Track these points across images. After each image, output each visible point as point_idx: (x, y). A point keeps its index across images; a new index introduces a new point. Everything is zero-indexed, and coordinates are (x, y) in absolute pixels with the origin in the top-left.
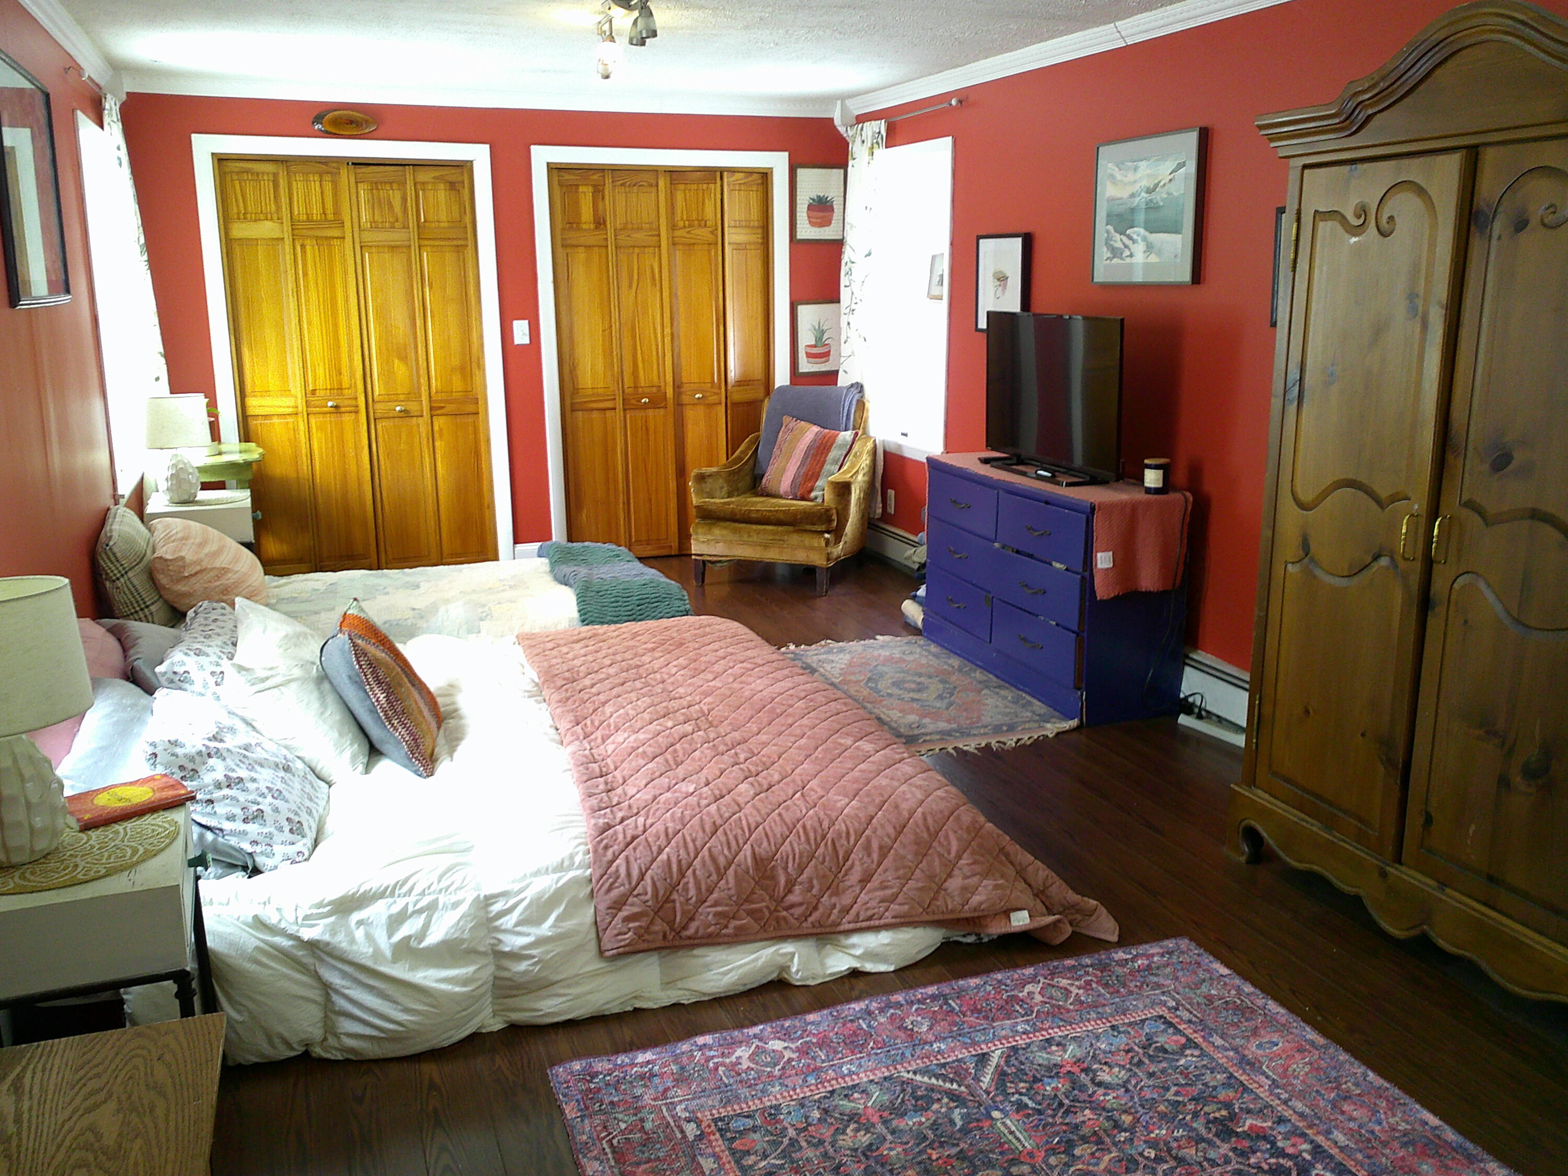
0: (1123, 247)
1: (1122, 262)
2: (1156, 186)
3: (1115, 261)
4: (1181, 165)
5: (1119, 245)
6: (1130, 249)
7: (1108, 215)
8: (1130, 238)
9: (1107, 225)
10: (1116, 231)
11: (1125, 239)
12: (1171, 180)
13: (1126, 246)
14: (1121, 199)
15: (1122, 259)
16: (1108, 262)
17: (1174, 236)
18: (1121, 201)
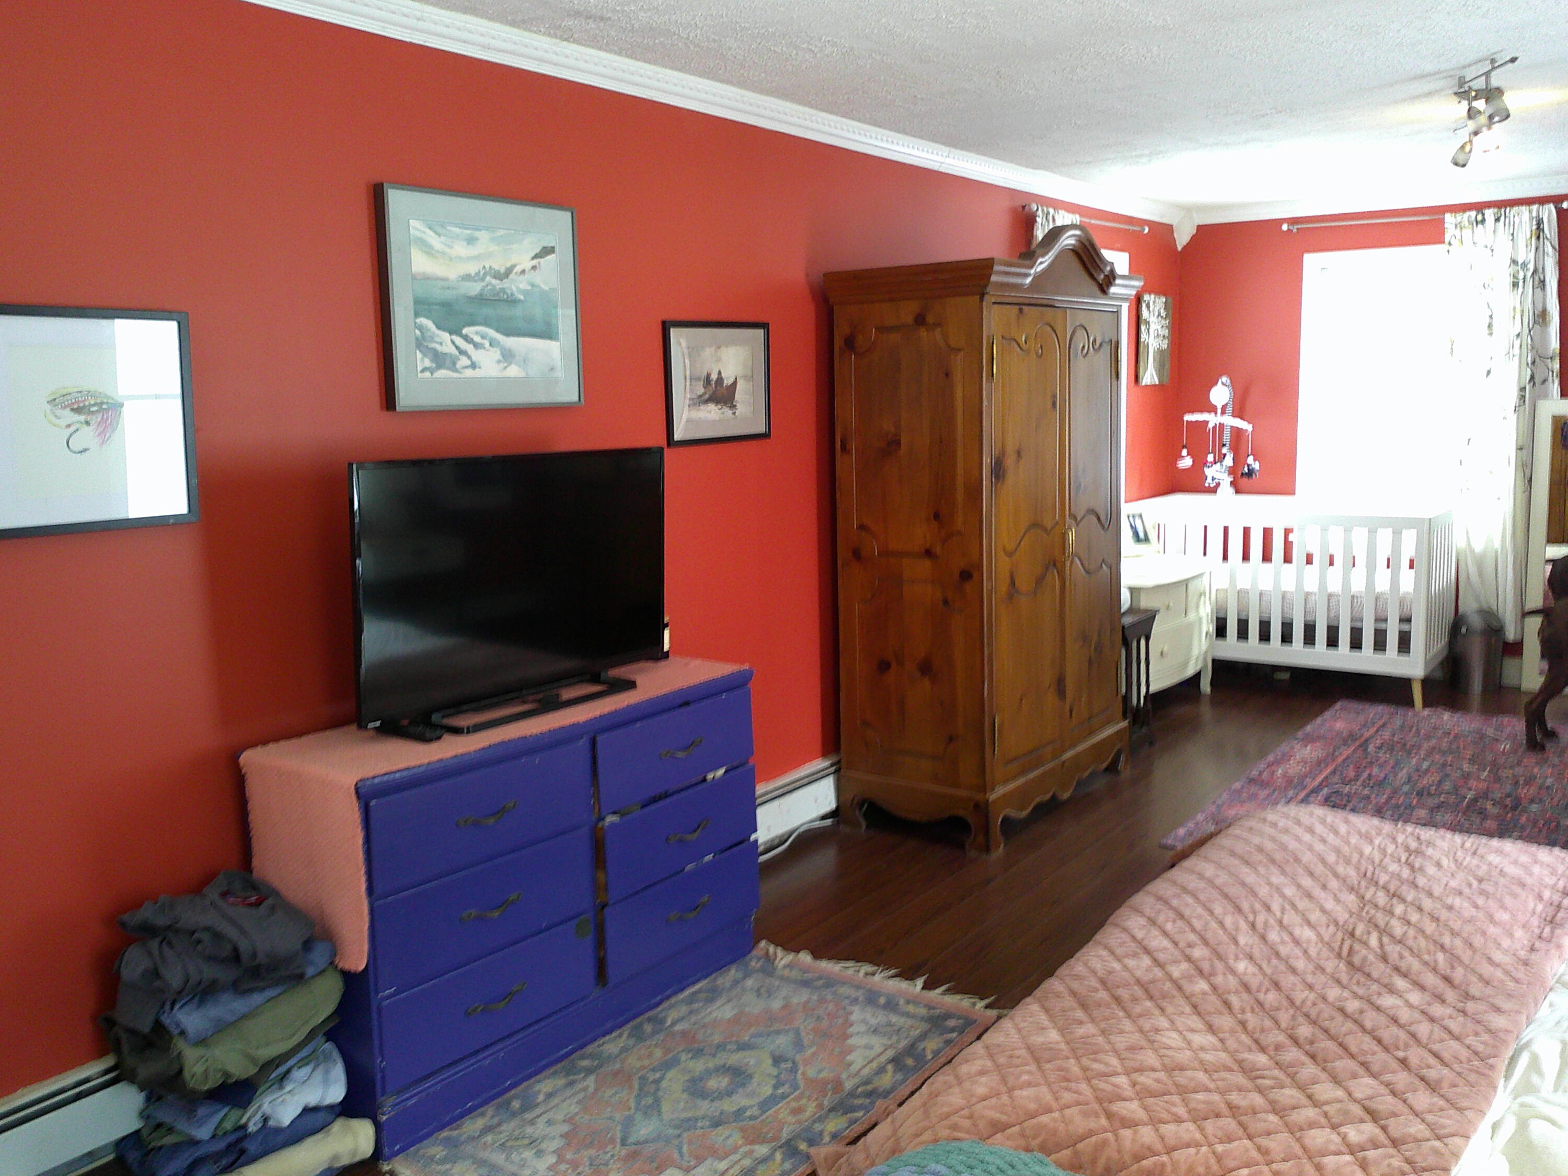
0: (456, 352)
1: (456, 375)
2: (509, 272)
3: (442, 373)
4: (547, 251)
5: (449, 349)
6: (469, 357)
7: (418, 302)
8: (466, 338)
9: (417, 315)
10: (439, 327)
11: (459, 341)
12: (534, 268)
13: (462, 352)
14: (447, 279)
15: (456, 371)
16: (428, 374)
17: (548, 342)
18: (446, 284)
